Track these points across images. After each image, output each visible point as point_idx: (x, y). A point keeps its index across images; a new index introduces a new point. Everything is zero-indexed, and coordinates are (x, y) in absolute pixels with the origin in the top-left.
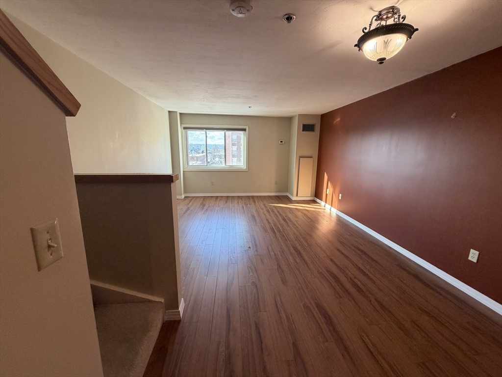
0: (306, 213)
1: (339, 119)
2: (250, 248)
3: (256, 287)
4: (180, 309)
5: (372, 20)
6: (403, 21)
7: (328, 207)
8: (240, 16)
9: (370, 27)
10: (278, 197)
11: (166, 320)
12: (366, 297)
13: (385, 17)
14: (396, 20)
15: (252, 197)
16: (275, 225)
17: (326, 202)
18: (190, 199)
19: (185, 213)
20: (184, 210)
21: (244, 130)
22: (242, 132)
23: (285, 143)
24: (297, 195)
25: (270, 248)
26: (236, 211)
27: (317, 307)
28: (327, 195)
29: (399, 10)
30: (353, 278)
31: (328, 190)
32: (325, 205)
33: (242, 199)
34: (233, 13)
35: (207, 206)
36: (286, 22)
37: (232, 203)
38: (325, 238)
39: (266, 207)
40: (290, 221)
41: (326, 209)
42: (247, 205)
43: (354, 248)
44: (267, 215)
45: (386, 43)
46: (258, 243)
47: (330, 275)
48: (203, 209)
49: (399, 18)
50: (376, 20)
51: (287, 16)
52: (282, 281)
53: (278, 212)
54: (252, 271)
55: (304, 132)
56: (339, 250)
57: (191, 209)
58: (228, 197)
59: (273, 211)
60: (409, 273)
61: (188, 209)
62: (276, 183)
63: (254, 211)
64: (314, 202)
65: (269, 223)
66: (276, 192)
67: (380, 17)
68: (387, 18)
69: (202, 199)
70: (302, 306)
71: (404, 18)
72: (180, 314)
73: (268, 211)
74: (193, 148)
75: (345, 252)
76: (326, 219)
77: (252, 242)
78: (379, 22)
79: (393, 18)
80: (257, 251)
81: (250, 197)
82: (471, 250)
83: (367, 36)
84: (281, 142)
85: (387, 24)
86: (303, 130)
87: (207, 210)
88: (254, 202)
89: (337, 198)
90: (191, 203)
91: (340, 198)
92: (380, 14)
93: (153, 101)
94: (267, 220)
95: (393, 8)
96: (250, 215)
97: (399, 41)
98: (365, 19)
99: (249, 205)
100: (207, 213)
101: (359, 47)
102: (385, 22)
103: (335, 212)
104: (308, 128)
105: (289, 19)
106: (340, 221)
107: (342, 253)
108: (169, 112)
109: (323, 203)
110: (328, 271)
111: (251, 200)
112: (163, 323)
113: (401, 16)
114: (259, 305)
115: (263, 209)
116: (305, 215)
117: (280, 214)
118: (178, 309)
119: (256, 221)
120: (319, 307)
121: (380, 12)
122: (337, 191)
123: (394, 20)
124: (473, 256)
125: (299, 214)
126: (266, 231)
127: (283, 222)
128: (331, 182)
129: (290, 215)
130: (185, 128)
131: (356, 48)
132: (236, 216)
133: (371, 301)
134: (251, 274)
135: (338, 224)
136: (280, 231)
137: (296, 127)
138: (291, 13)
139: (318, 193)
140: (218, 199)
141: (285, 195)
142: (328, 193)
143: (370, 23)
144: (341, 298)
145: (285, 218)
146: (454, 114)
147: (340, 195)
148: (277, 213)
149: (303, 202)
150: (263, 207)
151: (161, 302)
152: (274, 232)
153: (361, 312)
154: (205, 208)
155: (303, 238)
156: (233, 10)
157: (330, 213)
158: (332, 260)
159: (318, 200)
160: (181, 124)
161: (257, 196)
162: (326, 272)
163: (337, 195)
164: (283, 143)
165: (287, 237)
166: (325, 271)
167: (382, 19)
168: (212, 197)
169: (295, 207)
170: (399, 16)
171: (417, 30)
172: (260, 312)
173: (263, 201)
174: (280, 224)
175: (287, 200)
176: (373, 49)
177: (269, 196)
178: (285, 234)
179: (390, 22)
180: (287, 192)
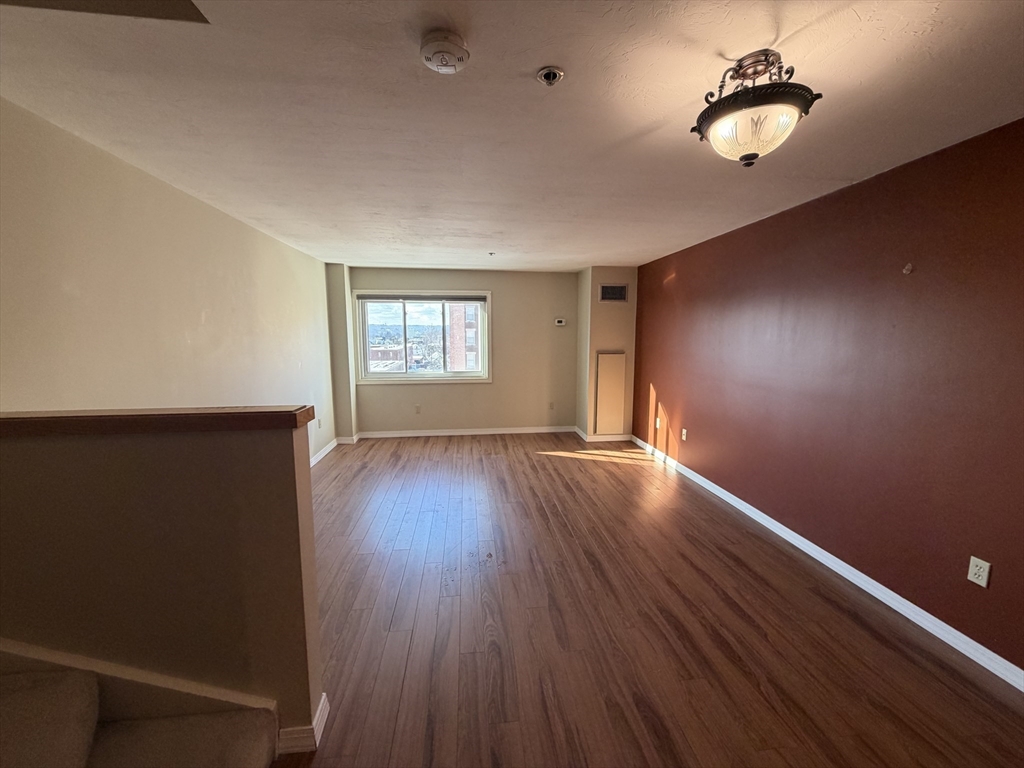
0: (613, 469)
1: (674, 275)
2: (490, 555)
3: (500, 654)
4: (314, 723)
5: (724, 77)
6: (790, 78)
7: (660, 455)
8: (444, 70)
9: (721, 91)
10: (555, 436)
11: (281, 751)
12: (748, 674)
13: (750, 71)
14: (774, 77)
15: (502, 437)
16: (548, 501)
17: (655, 446)
18: (371, 443)
19: (355, 476)
20: (356, 468)
21: (483, 299)
22: (478, 304)
23: (567, 324)
24: (595, 432)
25: (535, 556)
26: (465, 470)
27: (637, 705)
28: (656, 429)
29: (778, 57)
30: (717, 626)
31: (658, 420)
32: (653, 451)
33: (479, 441)
34: (429, 65)
35: (404, 458)
36: (544, 83)
37: (458, 451)
38: (655, 528)
39: (529, 458)
40: (581, 489)
41: (656, 460)
42: (490, 454)
43: (718, 553)
44: (532, 476)
45: (757, 123)
46: (508, 544)
47: (667, 620)
48: (395, 465)
49: (780, 72)
50: (732, 77)
51: (545, 72)
52: (559, 637)
53: (555, 470)
54: (492, 614)
55: (607, 302)
56: (683, 556)
57: (370, 466)
58: (450, 438)
59: (544, 468)
60: (839, 607)
61: (364, 467)
62: (551, 406)
63: (503, 468)
64: (631, 445)
65: (535, 494)
66: (551, 425)
67: (741, 71)
68: (756, 73)
69: (396, 444)
70: (603, 702)
71: (790, 72)
72: (314, 737)
73: (533, 467)
74: (388, 333)
75: (698, 561)
76: (657, 483)
77: (495, 542)
78: (739, 82)
79: (768, 75)
80: (505, 562)
81: (498, 439)
82: (972, 558)
83: (717, 109)
84: (560, 322)
85: (756, 84)
86: (603, 298)
87: (404, 468)
88: (506, 447)
89: (678, 437)
90: (371, 453)
91: (684, 438)
92: (740, 66)
93: (291, 243)
94: (531, 489)
95: (766, 53)
96: (495, 477)
97: (783, 118)
98: (710, 76)
99: (493, 456)
100: (404, 474)
101: (700, 132)
102: (751, 81)
103: (673, 466)
104: (612, 293)
105: (550, 76)
106: (685, 485)
107: (692, 564)
108: (327, 264)
109: (649, 448)
110: (662, 610)
111: (500, 443)
112: (273, 762)
113: (784, 69)
114: (503, 704)
115: (522, 463)
116: (611, 474)
117: (559, 474)
118: (311, 723)
119: (506, 492)
120: (642, 703)
121: (740, 61)
122: (677, 423)
123: (770, 78)
124: (978, 571)
125: (599, 473)
126: (527, 514)
127: (564, 492)
128: (664, 404)
129: (579, 477)
130: (360, 297)
131: (695, 134)
132: (465, 481)
133: (758, 685)
134: (490, 621)
135: (682, 494)
136: (556, 514)
137: (588, 292)
138: (555, 65)
139: (638, 427)
140: (430, 445)
141: (572, 430)
142: (658, 426)
143: (720, 84)
144: (692, 678)
145: (570, 482)
146: (909, 266)
147: (684, 431)
148: (552, 472)
149: (608, 445)
150: (524, 458)
151: (267, 711)
152: (544, 516)
153: (737, 715)
154: (401, 463)
155: (607, 529)
156: (428, 59)
157: (665, 468)
158: (669, 582)
159: (640, 442)
160: (352, 289)
161: (511, 435)
162: (658, 613)
163: (678, 431)
164: (563, 324)
165: (573, 529)
166: (654, 608)
167: (744, 76)
168: (418, 437)
169: (590, 457)
170: (781, 68)
171: (819, 96)
172: (505, 722)
173: (523, 446)
174: (559, 498)
175: (574, 441)
176: (729, 135)
177: (537, 434)
178: (569, 521)
179: (763, 80)
180: (574, 424)
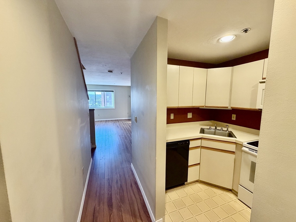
10: (129, 119)
15: (118, 120)
21: (113, 91)
22: (112, 92)
26: (110, 125)
33: (113, 121)
37: (108, 123)
42: (115, 123)
58: (106, 121)
59: (126, 124)
62: (128, 113)
65: (124, 127)
77: (117, 132)
84: (129, 96)
96: (116, 126)
111: (117, 121)
126: (122, 130)
127: (129, 127)
140: (102, 122)
150: (122, 123)
152: (125, 130)
161: (120, 120)
165: (129, 131)
168: (99, 121)
177: (125, 119)
